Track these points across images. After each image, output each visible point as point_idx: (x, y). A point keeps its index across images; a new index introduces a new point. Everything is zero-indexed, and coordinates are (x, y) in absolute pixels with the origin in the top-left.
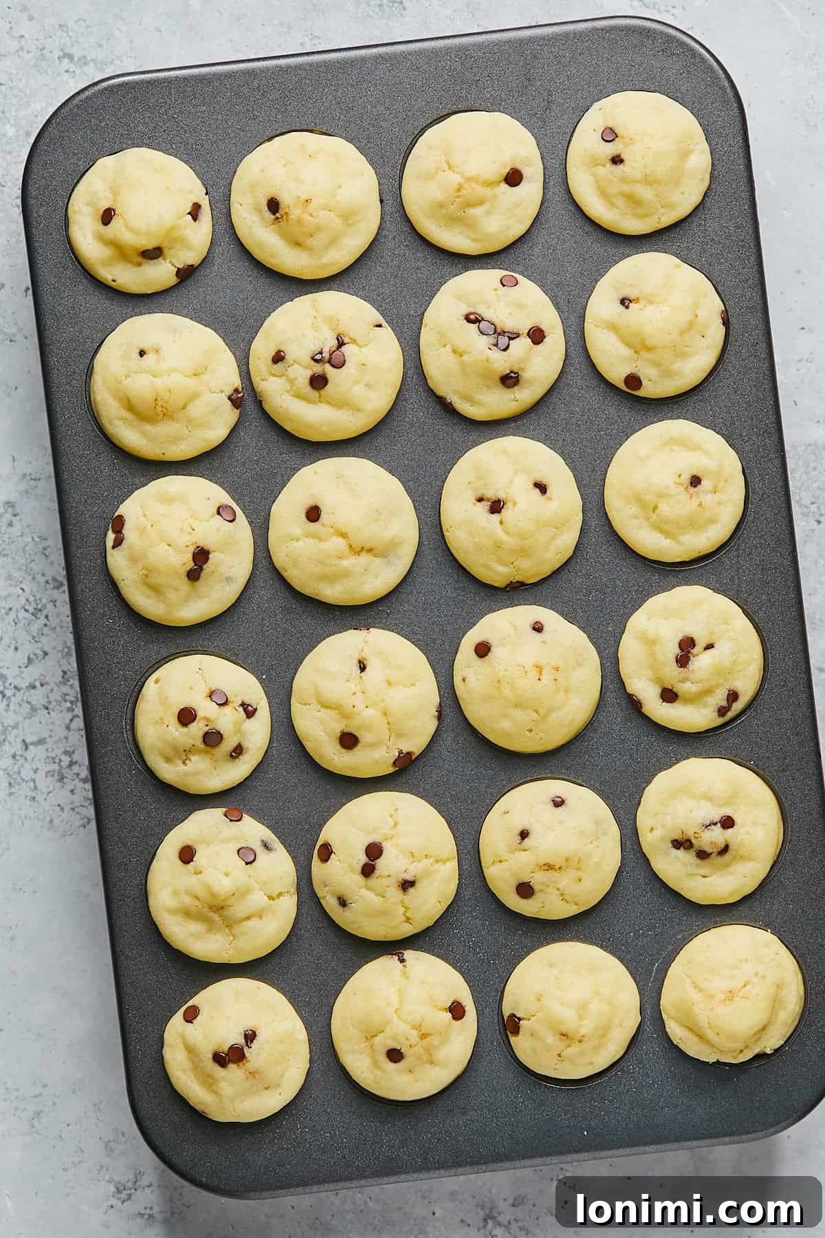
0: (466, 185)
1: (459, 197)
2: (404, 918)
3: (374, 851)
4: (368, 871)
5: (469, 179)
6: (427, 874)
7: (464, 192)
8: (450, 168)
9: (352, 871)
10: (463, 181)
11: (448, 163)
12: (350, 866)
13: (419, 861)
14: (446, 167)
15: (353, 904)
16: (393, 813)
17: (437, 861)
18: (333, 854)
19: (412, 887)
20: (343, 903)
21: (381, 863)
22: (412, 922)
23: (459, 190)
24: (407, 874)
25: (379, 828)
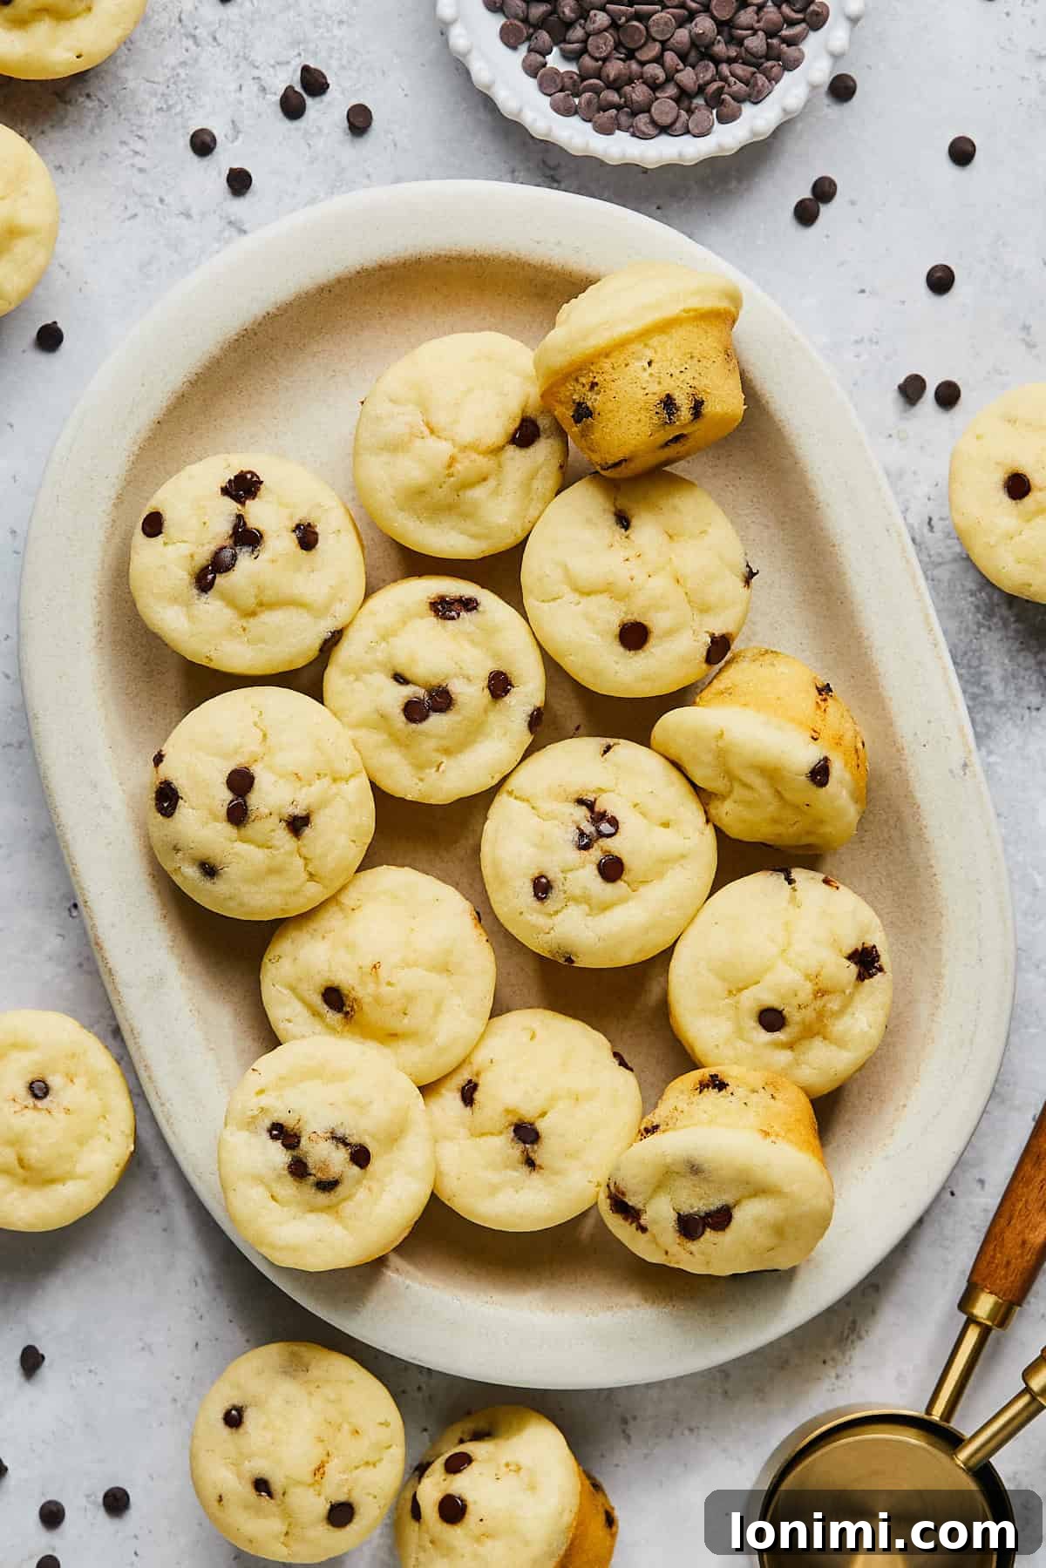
0: (460, 456)
1: (452, 475)
2: (304, 876)
3: (241, 782)
4: (238, 815)
5: (464, 449)
6: (325, 803)
7: (459, 467)
8: (432, 431)
9: (216, 819)
10: (456, 450)
11: (428, 425)
12: (211, 812)
13: (310, 785)
14: (427, 432)
15: (226, 869)
16: (257, 719)
17: (335, 780)
18: (180, 800)
19: (307, 825)
20: (210, 870)
21: (255, 800)
22: (317, 880)
23: (450, 466)
24: (296, 806)
25: (241, 747)
